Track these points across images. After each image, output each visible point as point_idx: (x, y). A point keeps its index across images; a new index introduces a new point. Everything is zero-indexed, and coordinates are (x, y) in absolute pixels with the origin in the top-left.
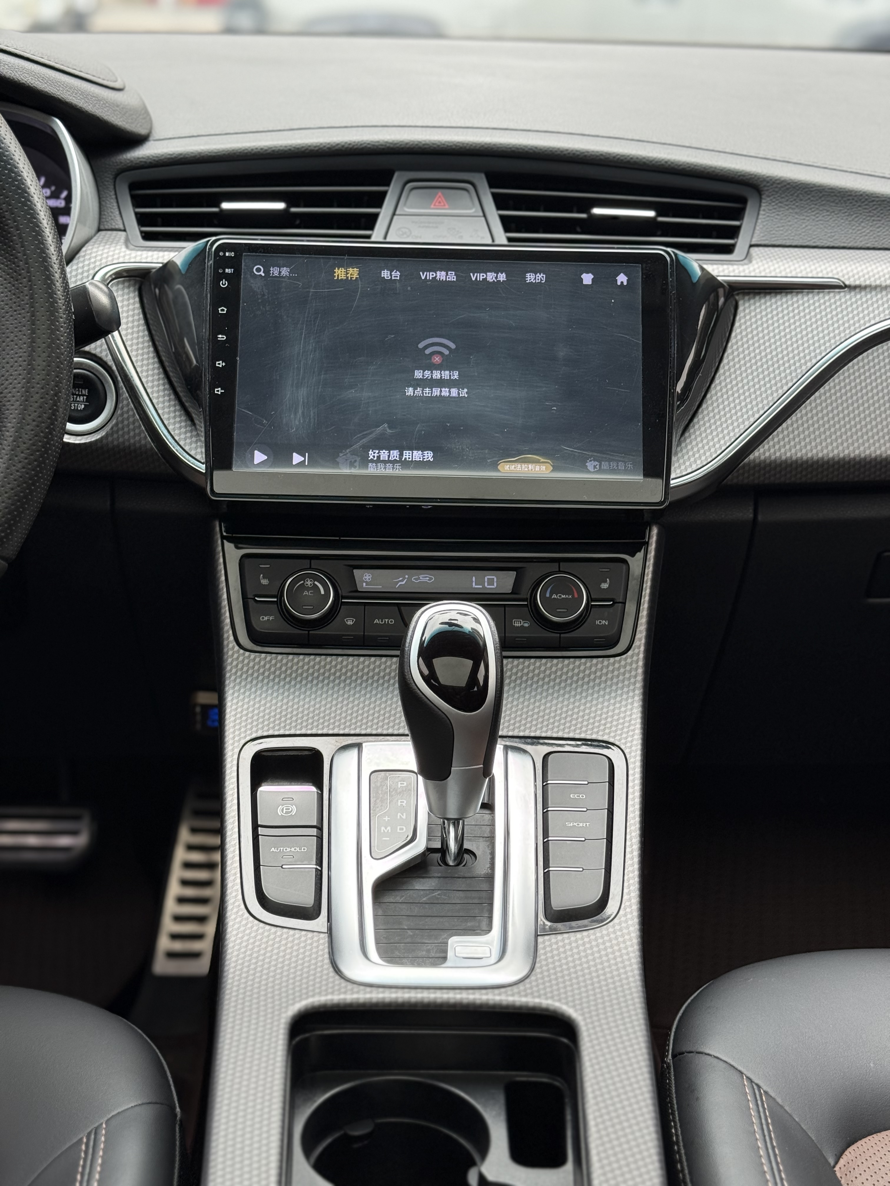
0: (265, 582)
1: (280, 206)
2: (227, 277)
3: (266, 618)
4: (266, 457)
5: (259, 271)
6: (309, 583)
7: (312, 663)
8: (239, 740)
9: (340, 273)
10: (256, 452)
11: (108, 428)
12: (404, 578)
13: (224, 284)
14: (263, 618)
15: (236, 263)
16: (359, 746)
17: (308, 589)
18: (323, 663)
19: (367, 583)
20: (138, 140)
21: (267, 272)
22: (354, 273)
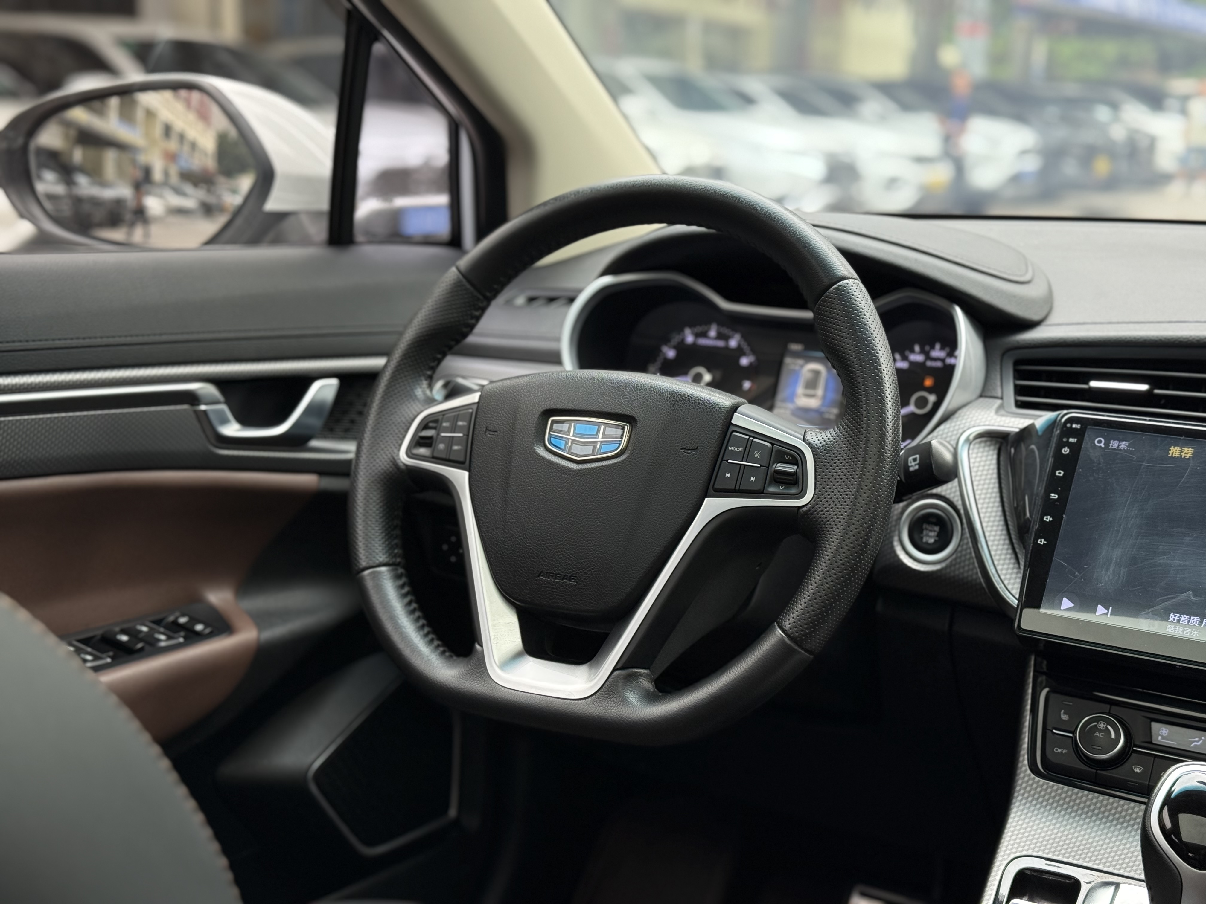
0: (1065, 717)
1: (1143, 387)
2: (1069, 445)
3: (1059, 750)
4: (1072, 605)
5: (1100, 442)
6: (1102, 725)
7: (1094, 801)
8: (1009, 854)
9: (1175, 451)
10: (1065, 599)
11: (948, 561)
12: (1201, 739)
13: (1066, 451)
14: (1057, 750)
15: (1080, 434)
16: (1117, 885)
17: (1100, 731)
18: (1105, 803)
19: (1163, 738)
20: (1029, 325)
21: (1107, 444)
22: (1188, 452)
